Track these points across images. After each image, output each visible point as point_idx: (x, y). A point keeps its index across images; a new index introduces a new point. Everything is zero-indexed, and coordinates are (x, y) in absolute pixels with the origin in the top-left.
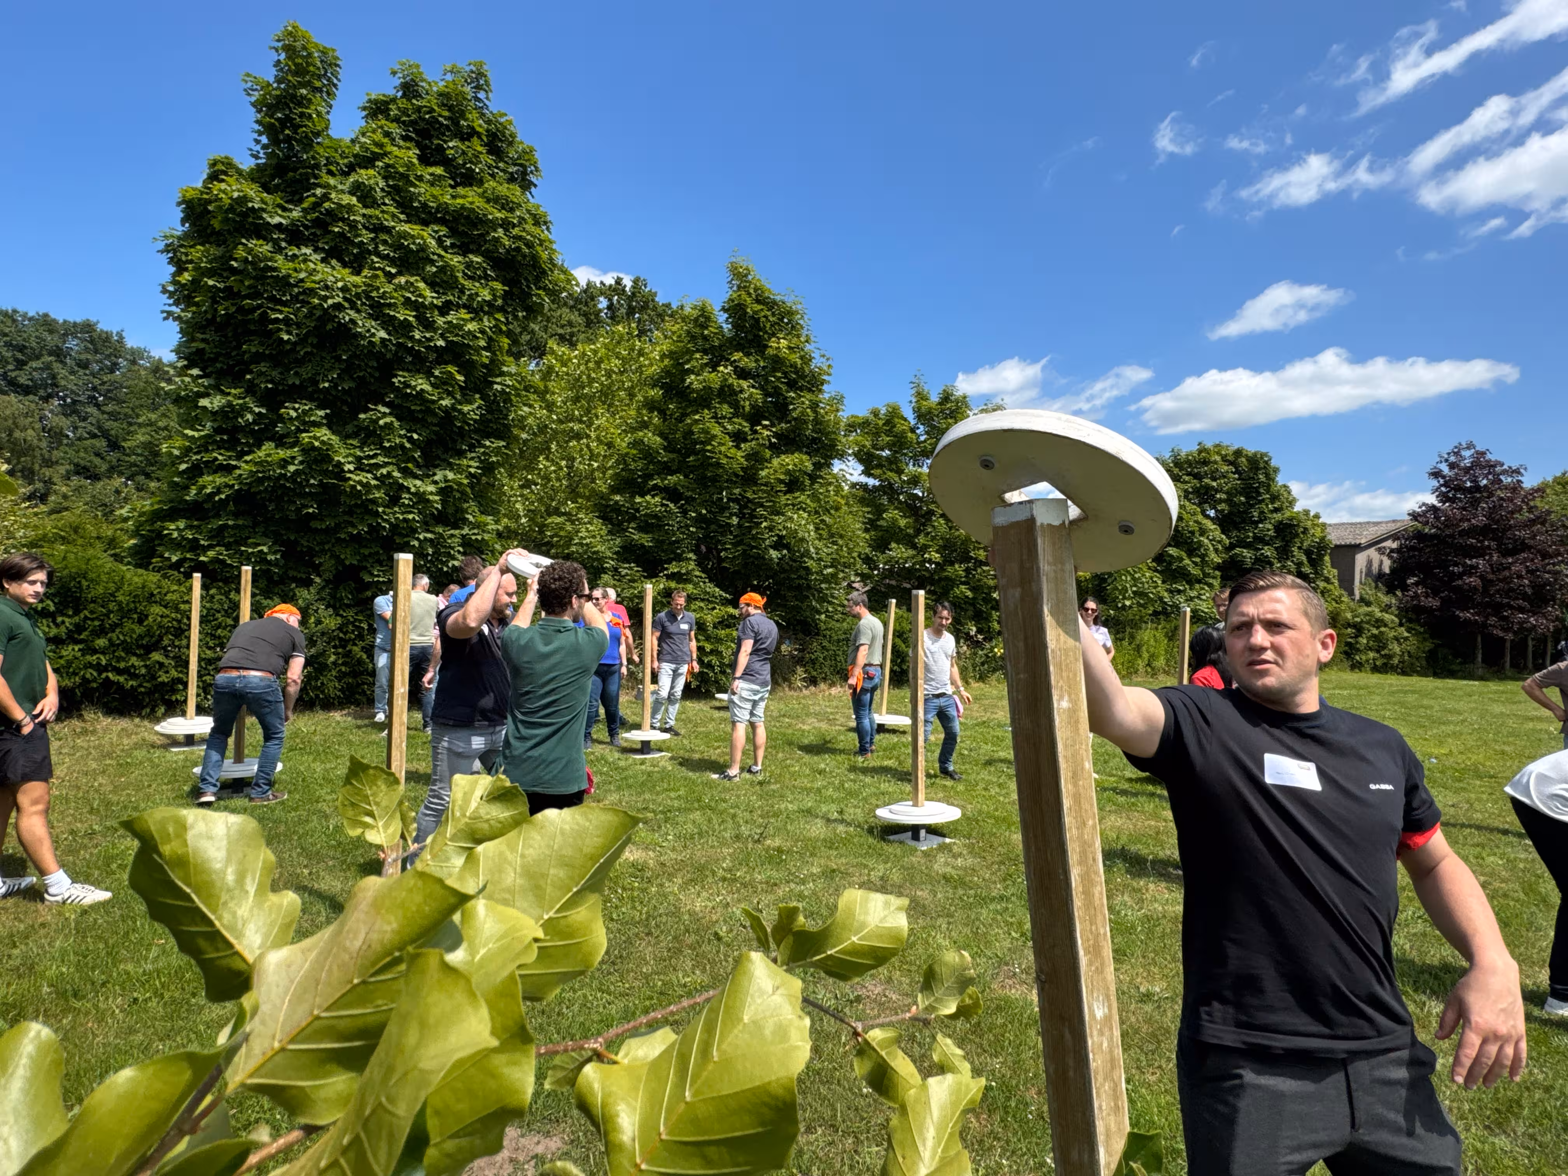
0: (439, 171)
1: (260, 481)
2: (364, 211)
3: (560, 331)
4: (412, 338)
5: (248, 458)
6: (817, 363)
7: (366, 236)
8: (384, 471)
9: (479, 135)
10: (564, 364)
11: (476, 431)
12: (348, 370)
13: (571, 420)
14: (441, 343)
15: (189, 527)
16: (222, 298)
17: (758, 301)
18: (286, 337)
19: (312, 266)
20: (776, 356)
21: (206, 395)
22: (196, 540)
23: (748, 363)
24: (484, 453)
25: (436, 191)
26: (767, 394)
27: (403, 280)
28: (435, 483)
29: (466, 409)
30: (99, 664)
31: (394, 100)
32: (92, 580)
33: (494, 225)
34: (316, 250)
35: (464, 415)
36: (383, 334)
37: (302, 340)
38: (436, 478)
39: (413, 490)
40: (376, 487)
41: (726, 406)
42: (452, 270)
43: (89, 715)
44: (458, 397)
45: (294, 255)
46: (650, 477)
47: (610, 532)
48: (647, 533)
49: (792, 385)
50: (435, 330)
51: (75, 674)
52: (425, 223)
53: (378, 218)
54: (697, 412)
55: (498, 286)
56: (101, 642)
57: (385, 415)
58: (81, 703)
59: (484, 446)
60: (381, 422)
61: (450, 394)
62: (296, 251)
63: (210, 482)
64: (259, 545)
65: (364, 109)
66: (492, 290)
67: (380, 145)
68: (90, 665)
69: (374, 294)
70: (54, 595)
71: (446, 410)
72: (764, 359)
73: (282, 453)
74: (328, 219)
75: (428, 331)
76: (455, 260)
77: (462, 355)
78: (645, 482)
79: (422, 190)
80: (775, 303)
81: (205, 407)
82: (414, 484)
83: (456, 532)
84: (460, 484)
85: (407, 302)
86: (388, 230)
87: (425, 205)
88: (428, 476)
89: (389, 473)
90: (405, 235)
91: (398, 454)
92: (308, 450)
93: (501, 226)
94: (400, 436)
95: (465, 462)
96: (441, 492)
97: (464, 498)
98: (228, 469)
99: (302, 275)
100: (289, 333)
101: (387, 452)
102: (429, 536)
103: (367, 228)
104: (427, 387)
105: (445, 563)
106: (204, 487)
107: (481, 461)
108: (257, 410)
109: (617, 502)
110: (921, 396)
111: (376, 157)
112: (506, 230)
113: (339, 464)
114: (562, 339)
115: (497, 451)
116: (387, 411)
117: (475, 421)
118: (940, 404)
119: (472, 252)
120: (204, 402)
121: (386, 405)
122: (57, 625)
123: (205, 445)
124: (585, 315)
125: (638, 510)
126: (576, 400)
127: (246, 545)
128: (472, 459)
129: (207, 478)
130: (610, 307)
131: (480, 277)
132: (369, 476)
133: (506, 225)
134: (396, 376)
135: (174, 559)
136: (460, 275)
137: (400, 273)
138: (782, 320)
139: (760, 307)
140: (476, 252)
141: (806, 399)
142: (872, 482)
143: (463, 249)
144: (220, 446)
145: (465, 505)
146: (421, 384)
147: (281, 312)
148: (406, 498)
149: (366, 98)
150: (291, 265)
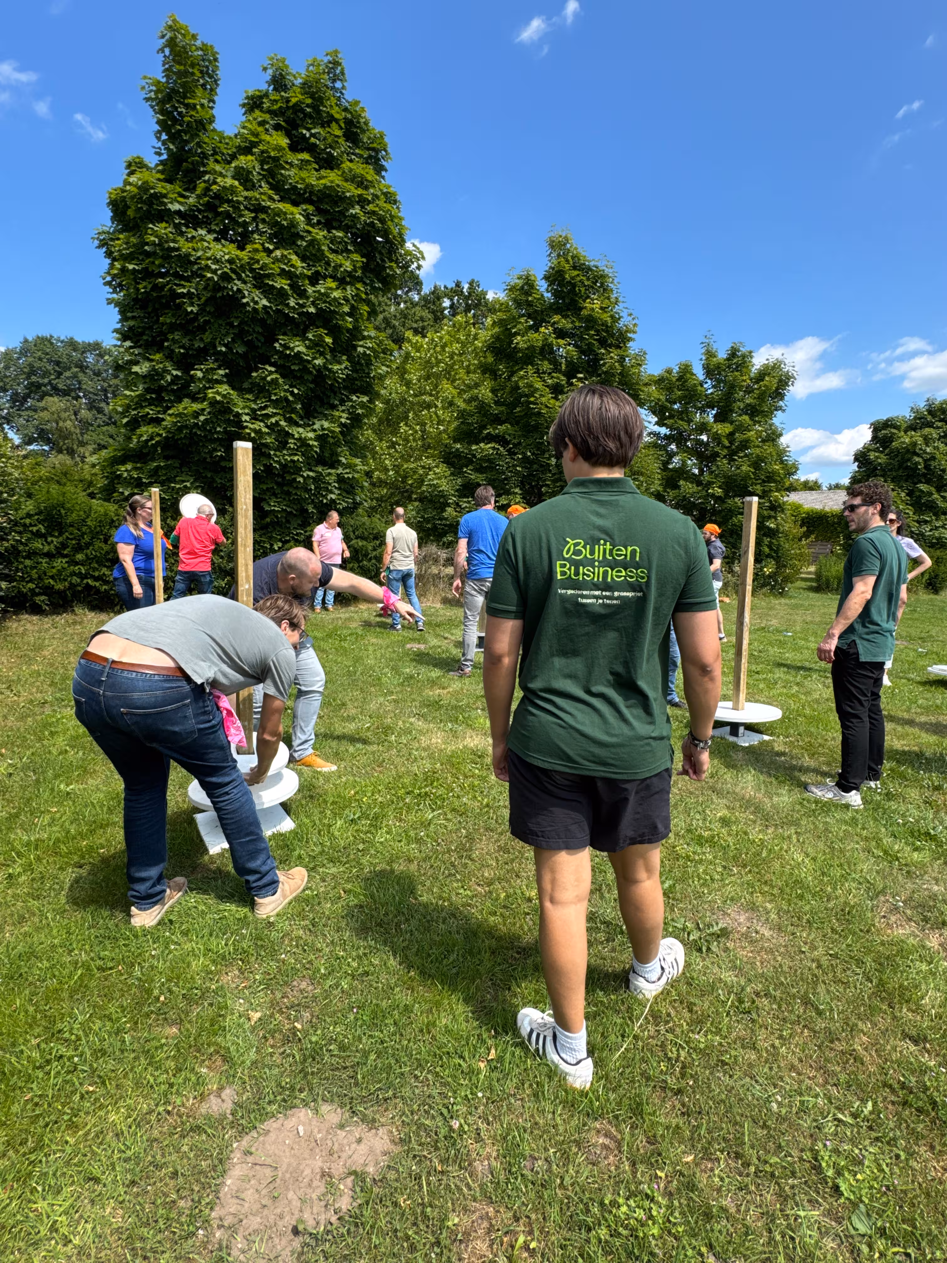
0: (306, 156)
1: (180, 429)
2: (246, 193)
3: (415, 325)
4: (287, 305)
5: (170, 412)
6: (625, 321)
7: (248, 216)
8: (273, 420)
9: (337, 121)
10: (418, 351)
11: (345, 388)
12: (240, 336)
13: (424, 394)
14: (312, 310)
15: (135, 469)
16: (141, 279)
17: (574, 268)
18: (189, 309)
19: (206, 244)
20: (590, 315)
21: (137, 363)
22: (140, 479)
23: (564, 323)
24: (352, 406)
25: (304, 174)
26: (582, 352)
27: (278, 253)
28: (315, 431)
29: (336, 367)
30: (80, 573)
31: (266, 95)
32: (69, 509)
33: (351, 202)
34: (209, 232)
35: (334, 373)
36: (265, 302)
37: (202, 309)
38: (315, 427)
39: (296, 436)
40: (268, 434)
41: (546, 363)
42: (319, 244)
43: (79, 610)
44: (328, 357)
45: (193, 237)
46: (484, 427)
47: (452, 474)
48: (482, 473)
49: (603, 343)
50: (307, 298)
51: (65, 580)
52: (295, 204)
53: (256, 199)
54: (522, 369)
55: (356, 257)
56: (80, 557)
57: (271, 373)
58: (72, 601)
59: (351, 400)
60: (269, 379)
61: (322, 354)
62: (194, 233)
63: (146, 431)
64: (184, 481)
65: (244, 105)
66: (353, 261)
67: (256, 135)
68: (73, 574)
69: (256, 266)
70: (44, 520)
71: (319, 370)
72: (580, 320)
73: (196, 406)
74: (217, 202)
75: (301, 298)
76: (320, 234)
77: (330, 320)
78: (481, 432)
79: (292, 173)
80: (589, 269)
81: (136, 373)
82: (297, 432)
83: (333, 471)
84: (333, 432)
85: (283, 273)
86: (264, 210)
87: (294, 188)
88: (309, 425)
89: (277, 422)
90: (280, 213)
91: (284, 405)
92: (214, 403)
93: (358, 203)
94: (285, 391)
95: (337, 414)
96: (318, 438)
97: (337, 444)
98: (157, 421)
99: (200, 254)
100: (192, 304)
101: (276, 403)
102: (311, 474)
103: (249, 210)
104: (302, 349)
105: (325, 497)
106: (141, 436)
107: (350, 413)
108: (175, 373)
109: (457, 450)
110: (710, 354)
111: (254, 145)
112: (362, 207)
113: (238, 415)
114: (416, 332)
115: (363, 405)
116: (273, 369)
117: (344, 379)
118: (728, 359)
119: (335, 228)
120: (136, 369)
121: (271, 365)
122: (49, 544)
123: (140, 402)
124: (433, 312)
125: (474, 456)
126: (428, 377)
127: (175, 482)
128: (343, 411)
129: (144, 429)
130: (452, 306)
131: (342, 252)
132: (262, 424)
133: (362, 201)
134: (277, 340)
135: (126, 493)
136: (324, 248)
137: (276, 248)
138: (595, 283)
139: (576, 273)
140: (338, 228)
141: (614, 354)
142: (664, 431)
143: (328, 226)
144: (151, 403)
145: (339, 450)
146: (299, 347)
147: (184, 287)
148: (291, 442)
149: (245, 95)
150: (190, 245)
